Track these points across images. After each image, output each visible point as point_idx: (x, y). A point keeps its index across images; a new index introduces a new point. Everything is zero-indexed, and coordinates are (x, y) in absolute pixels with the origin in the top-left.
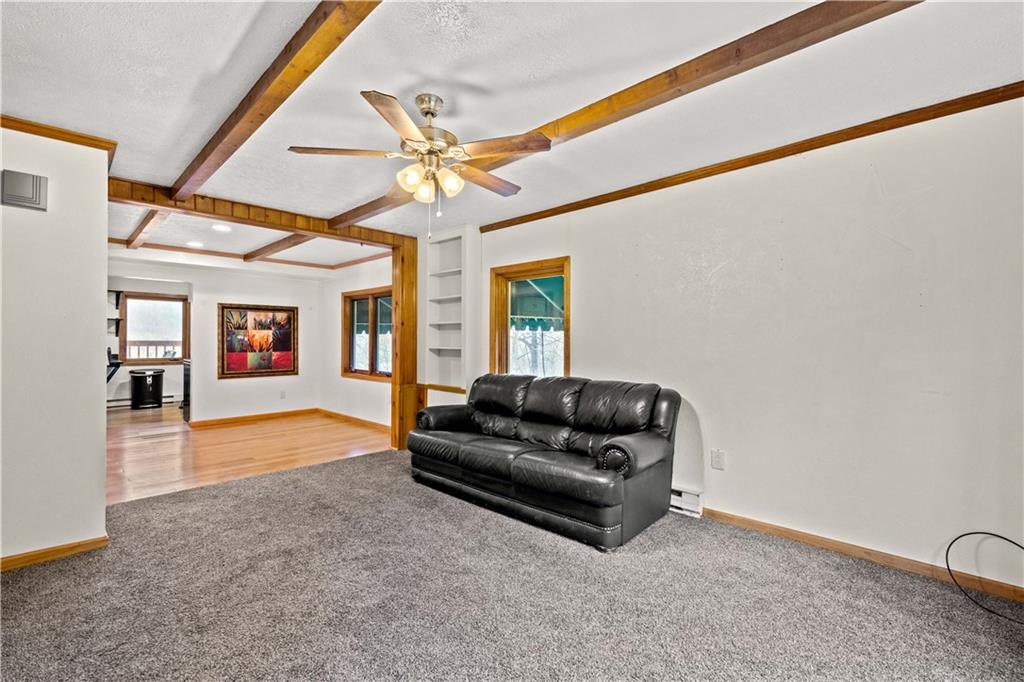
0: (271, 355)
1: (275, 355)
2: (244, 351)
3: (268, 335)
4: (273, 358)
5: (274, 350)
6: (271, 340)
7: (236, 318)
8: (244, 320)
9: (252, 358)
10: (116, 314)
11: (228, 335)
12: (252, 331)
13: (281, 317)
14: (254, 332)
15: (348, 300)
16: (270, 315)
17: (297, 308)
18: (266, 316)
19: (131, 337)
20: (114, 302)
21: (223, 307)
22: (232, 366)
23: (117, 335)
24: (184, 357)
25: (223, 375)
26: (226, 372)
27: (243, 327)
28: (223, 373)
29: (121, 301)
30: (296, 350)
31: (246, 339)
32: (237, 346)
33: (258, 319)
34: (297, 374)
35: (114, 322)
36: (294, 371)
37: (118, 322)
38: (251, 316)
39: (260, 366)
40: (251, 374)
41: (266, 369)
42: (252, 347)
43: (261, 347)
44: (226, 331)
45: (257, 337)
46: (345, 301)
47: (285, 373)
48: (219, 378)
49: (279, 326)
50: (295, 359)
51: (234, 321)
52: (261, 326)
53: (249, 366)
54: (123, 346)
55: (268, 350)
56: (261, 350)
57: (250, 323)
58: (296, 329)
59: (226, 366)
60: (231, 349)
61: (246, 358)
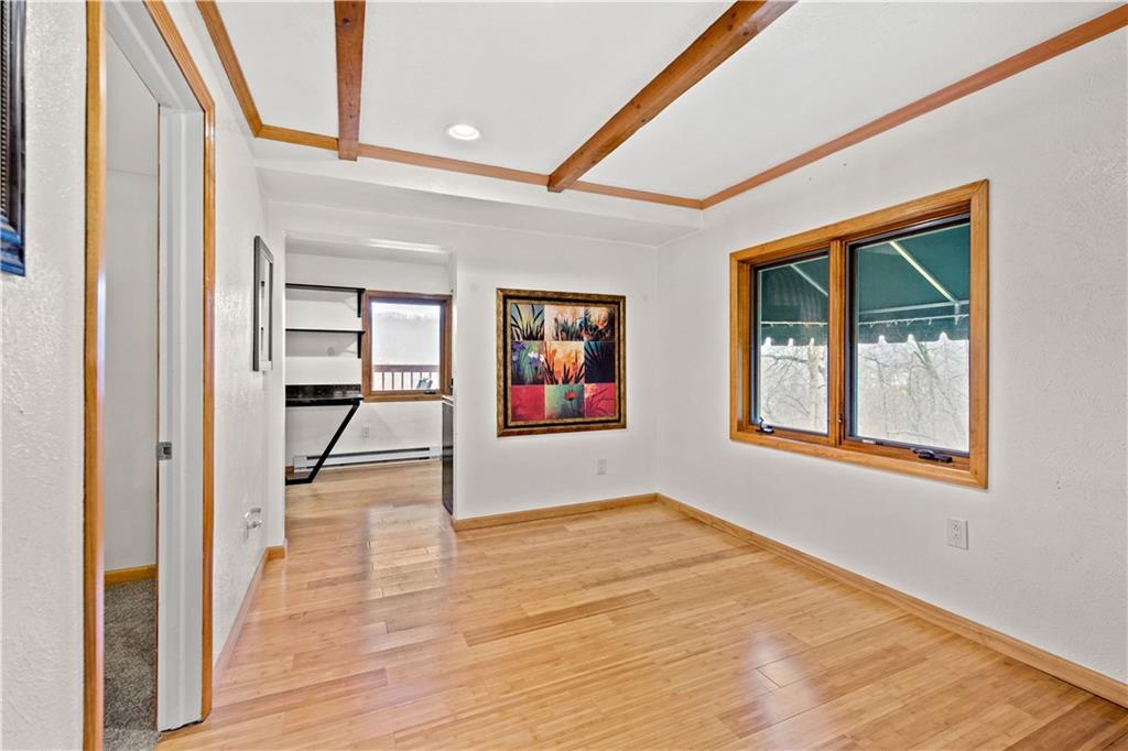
0: (582, 390)
1: (589, 389)
2: (538, 382)
3: (577, 350)
4: (586, 396)
5: (586, 382)
6: (582, 360)
7: (524, 315)
8: (538, 322)
9: (552, 395)
10: (357, 325)
11: (513, 350)
12: (552, 344)
13: (598, 314)
14: (556, 345)
15: (746, 267)
16: (581, 310)
17: (624, 298)
18: (574, 314)
19: (377, 359)
20: (356, 306)
21: (507, 297)
22: (520, 411)
23: (359, 357)
24: (442, 391)
25: (505, 430)
26: (510, 424)
27: (535, 336)
28: (506, 426)
29: (363, 305)
30: (622, 380)
31: (542, 359)
32: (528, 373)
33: (561, 320)
34: (624, 427)
35: (356, 336)
36: (619, 422)
37: (360, 334)
38: (551, 312)
39: (565, 413)
40: (550, 428)
41: (577, 418)
42: (551, 373)
43: (566, 373)
44: (512, 340)
45: (559, 356)
46: (740, 269)
47: (605, 425)
48: (499, 436)
49: (596, 333)
50: (621, 398)
51: (523, 324)
52: (567, 333)
53: (547, 412)
54: (367, 374)
55: (577, 381)
56: (566, 381)
57: (549, 329)
58: (622, 340)
59: (510, 412)
60: (518, 379)
61: (541, 397)
